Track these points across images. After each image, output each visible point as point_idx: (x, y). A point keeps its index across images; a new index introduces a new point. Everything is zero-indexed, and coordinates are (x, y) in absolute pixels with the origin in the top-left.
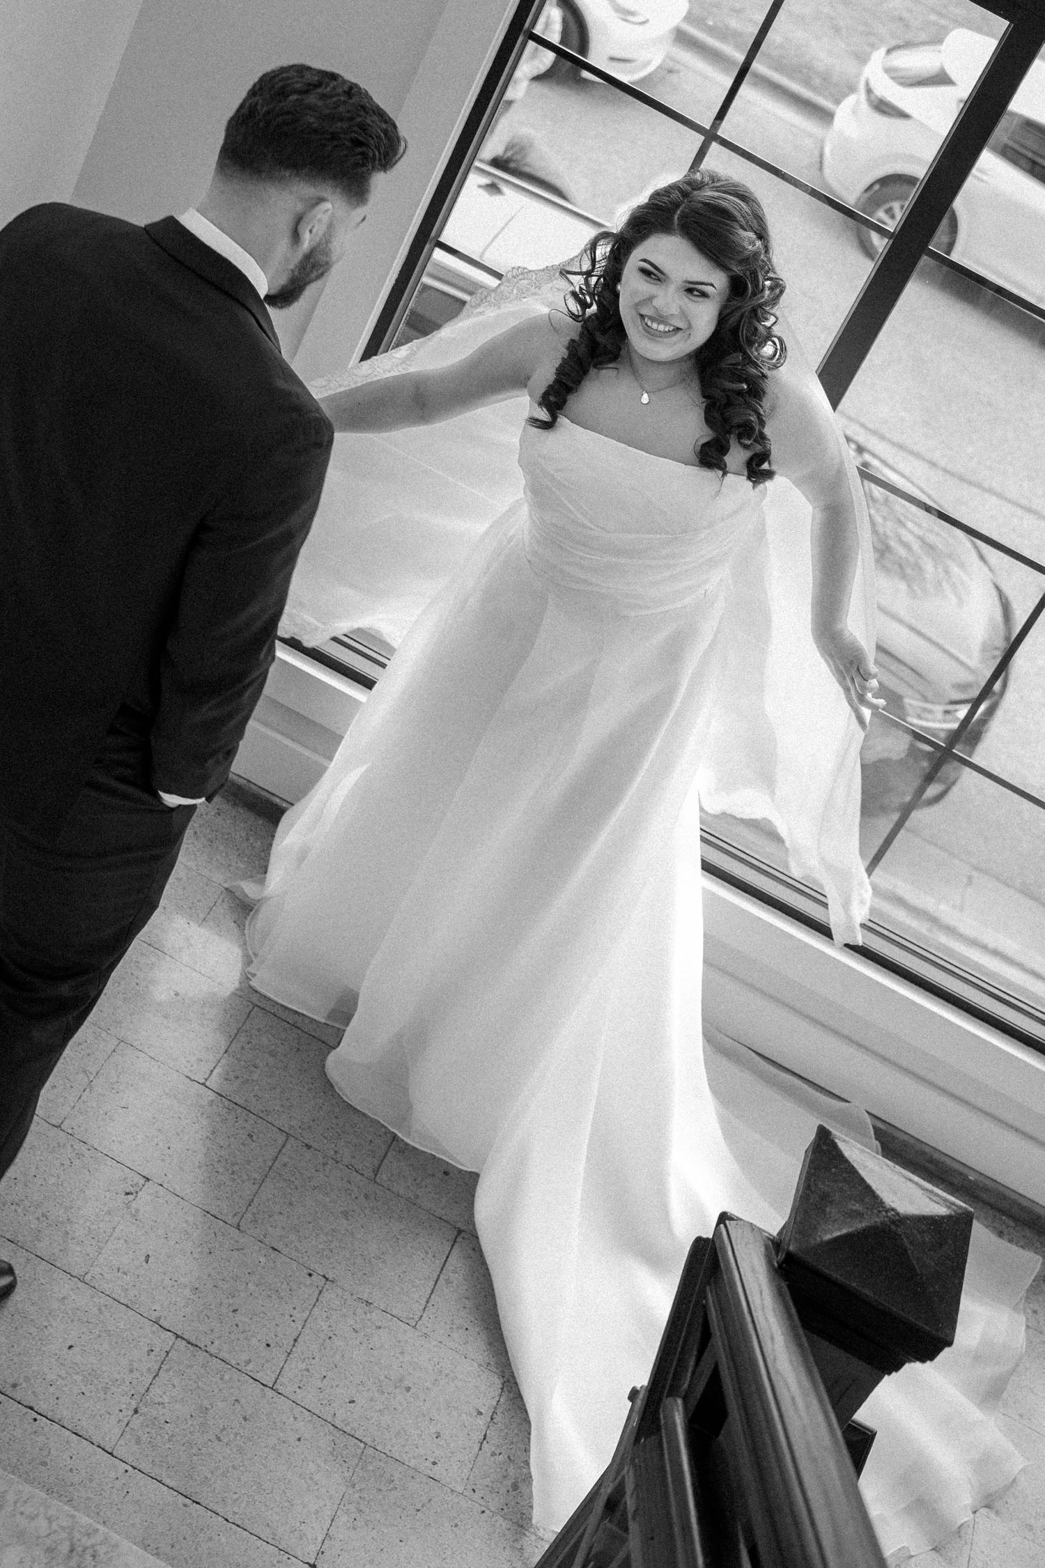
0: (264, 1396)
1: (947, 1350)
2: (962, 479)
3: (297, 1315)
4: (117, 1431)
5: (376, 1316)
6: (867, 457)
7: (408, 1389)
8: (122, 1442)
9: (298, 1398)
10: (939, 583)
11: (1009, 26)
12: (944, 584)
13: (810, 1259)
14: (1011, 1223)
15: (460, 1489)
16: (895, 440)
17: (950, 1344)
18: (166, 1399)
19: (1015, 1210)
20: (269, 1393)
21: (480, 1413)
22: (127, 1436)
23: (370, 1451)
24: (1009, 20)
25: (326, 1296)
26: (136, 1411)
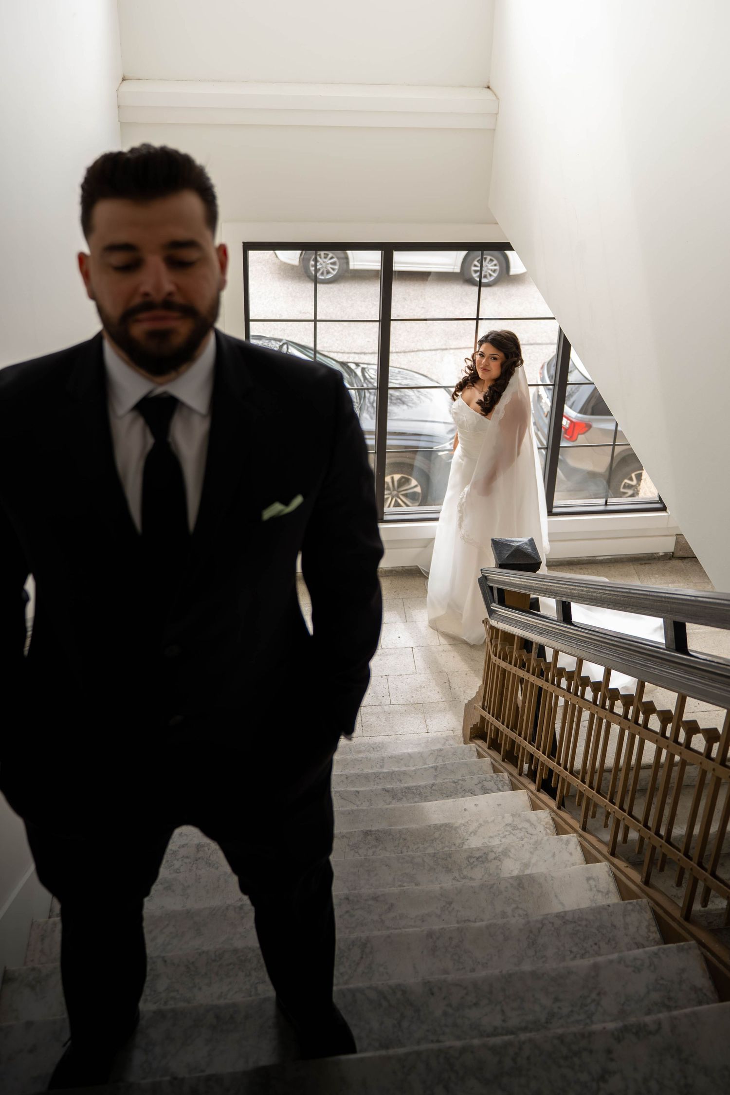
0: (390, 707)
1: (541, 564)
2: (405, 352)
3: (385, 687)
4: (361, 732)
5: (405, 676)
6: (362, 366)
7: (424, 687)
8: (364, 733)
9: (399, 703)
10: (418, 397)
11: (382, 252)
12: (421, 397)
13: (504, 563)
14: (555, 567)
15: (452, 700)
16: (370, 352)
17: (541, 563)
18: (367, 720)
19: (554, 563)
20: (391, 706)
21: (445, 682)
22: (364, 731)
23: (424, 704)
24: (380, 250)
25: (389, 679)
26: (362, 726)
